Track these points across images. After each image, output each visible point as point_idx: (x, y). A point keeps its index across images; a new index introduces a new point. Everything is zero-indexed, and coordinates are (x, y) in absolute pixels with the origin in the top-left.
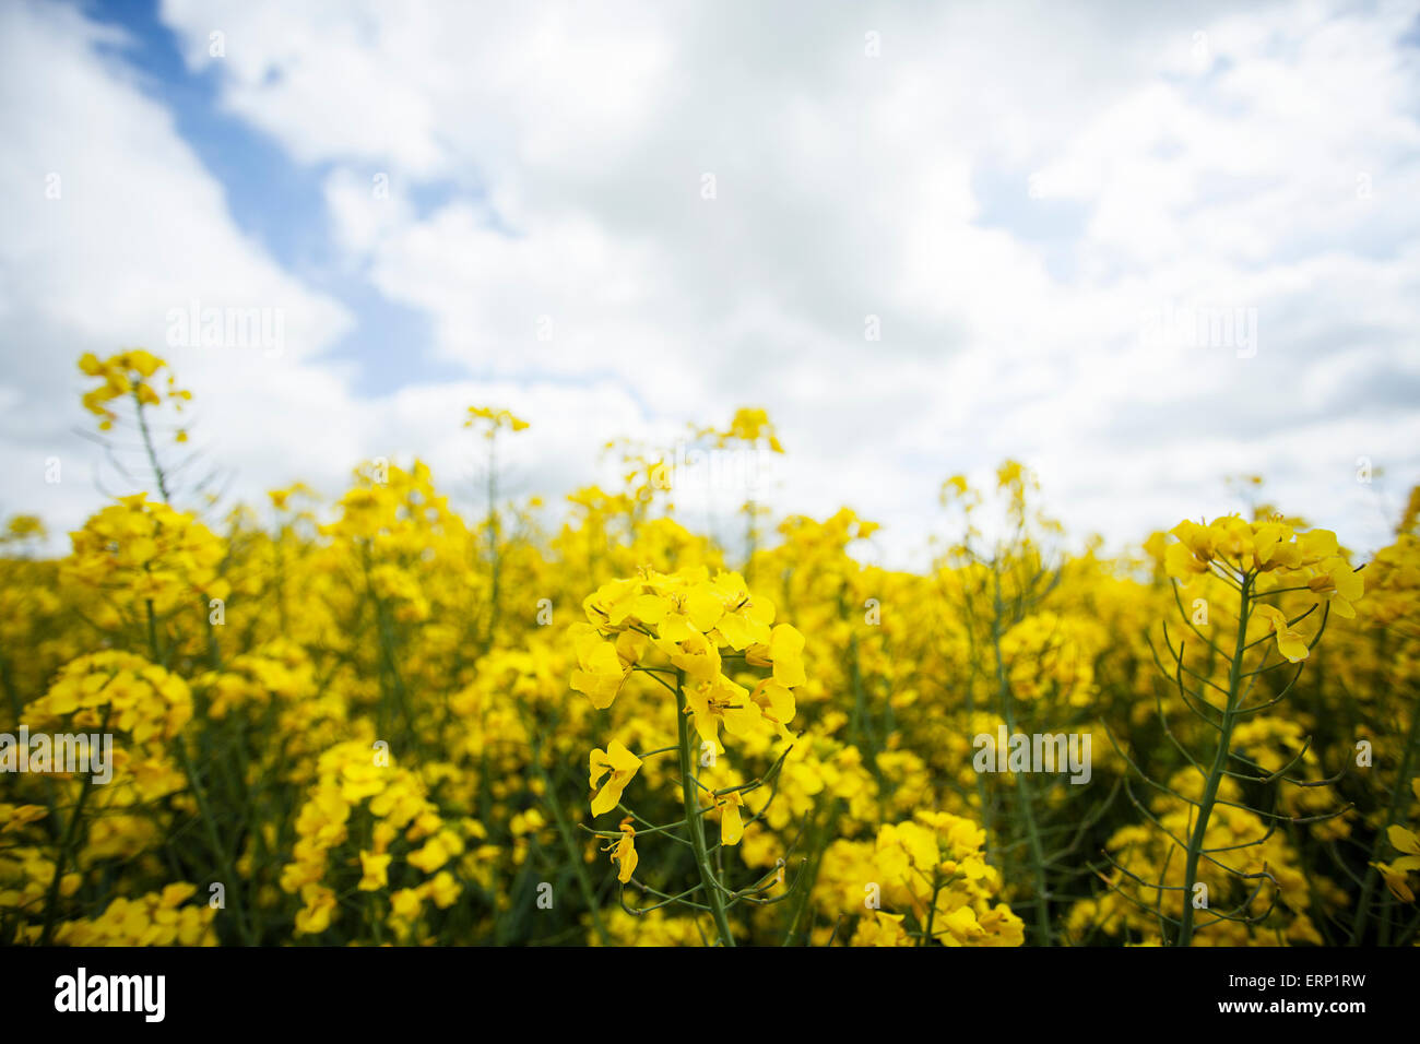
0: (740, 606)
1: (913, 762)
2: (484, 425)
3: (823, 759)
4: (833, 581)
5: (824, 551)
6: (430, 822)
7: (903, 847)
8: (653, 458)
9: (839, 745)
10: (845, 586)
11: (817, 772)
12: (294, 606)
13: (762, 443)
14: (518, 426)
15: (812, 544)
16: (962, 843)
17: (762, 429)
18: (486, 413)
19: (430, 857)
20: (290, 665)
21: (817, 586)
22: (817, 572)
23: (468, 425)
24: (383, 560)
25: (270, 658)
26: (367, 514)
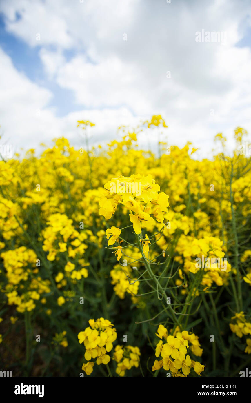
0: (148, 188)
1: (204, 215)
2: (82, 125)
3: (177, 219)
4: (183, 167)
5: (181, 158)
6: (76, 234)
7: (199, 246)
8: (131, 131)
9: (182, 216)
10: (186, 168)
11: (175, 223)
12: (42, 178)
13: (161, 125)
14: (92, 125)
15: (177, 156)
16: (216, 245)
17: (161, 121)
18: (83, 122)
19: (76, 243)
20: (41, 194)
21: (178, 169)
22: (178, 165)
23: (78, 126)
24: (59, 166)
25: (36, 193)
26: (53, 155)
